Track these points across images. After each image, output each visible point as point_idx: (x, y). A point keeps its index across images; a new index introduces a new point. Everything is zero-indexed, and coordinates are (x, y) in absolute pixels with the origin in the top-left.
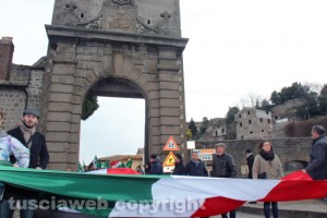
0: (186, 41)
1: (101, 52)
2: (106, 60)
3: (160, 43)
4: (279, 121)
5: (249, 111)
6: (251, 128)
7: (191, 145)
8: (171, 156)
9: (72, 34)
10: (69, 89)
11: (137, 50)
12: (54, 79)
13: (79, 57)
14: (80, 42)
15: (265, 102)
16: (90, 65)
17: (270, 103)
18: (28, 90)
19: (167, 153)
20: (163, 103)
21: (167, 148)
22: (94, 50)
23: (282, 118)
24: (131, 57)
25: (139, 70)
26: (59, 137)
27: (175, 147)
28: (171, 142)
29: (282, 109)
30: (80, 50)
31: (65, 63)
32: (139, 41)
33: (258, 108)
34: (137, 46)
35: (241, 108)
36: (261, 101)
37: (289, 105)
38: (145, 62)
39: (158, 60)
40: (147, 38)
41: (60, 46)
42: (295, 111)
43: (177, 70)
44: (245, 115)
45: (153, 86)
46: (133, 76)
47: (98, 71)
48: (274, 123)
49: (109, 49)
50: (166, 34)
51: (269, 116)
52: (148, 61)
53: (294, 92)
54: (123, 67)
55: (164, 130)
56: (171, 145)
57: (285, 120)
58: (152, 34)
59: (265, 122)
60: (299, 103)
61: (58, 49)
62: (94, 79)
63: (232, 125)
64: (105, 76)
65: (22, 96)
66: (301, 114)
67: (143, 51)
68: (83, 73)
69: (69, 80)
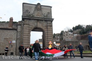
0: (53, 19)
1: (34, 22)
2: (36, 23)
3: (48, 20)
4: (74, 35)
5: (66, 32)
6: (67, 36)
7: (55, 43)
8: (50, 45)
9: (28, 18)
10: (28, 30)
11: (42, 21)
12: (24, 28)
13: (29, 23)
14: (30, 19)
15: (71, 30)
16: (32, 24)
17: (72, 30)
18: (17, 30)
19: (50, 44)
20: (48, 33)
21: (49, 43)
22: (33, 21)
23: (75, 34)
24: (41, 23)
25: (43, 26)
26: (26, 41)
27: (51, 43)
28: (50, 42)
29: (75, 31)
30: (30, 21)
31: (27, 24)
32: (43, 19)
33: (69, 31)
34: (42, 20)
35: (64, 31)
36: (70, 29)
37: (77, 30)
38: (44, 24)
39: (47, 23)
40: (45, 18)
41: (25, 20)
42: (79, 32)
43: (51, 26)
44: (65, 33)
45: (46, 29)
46: (42, 27)
47: (34, 26)
48: (73, 35)
49: (36, 21)
50: (49, 17)
51: (72, 33)
52: (45, 24)
53: (79, 27)
54: (39, 25)
55: (49, 39)
56: (50, 43)
57: (76, 35)
58: (46, 17)
59: (71, 35)
60: (80, 30)
61: (25, 21)
62: (33, 28)
63: (62, 36)
64: (35, 27)
65: (16, 31)
66: (80, 33)
67: (44, 21)
68: (31, 27)
69: (28, 28)
